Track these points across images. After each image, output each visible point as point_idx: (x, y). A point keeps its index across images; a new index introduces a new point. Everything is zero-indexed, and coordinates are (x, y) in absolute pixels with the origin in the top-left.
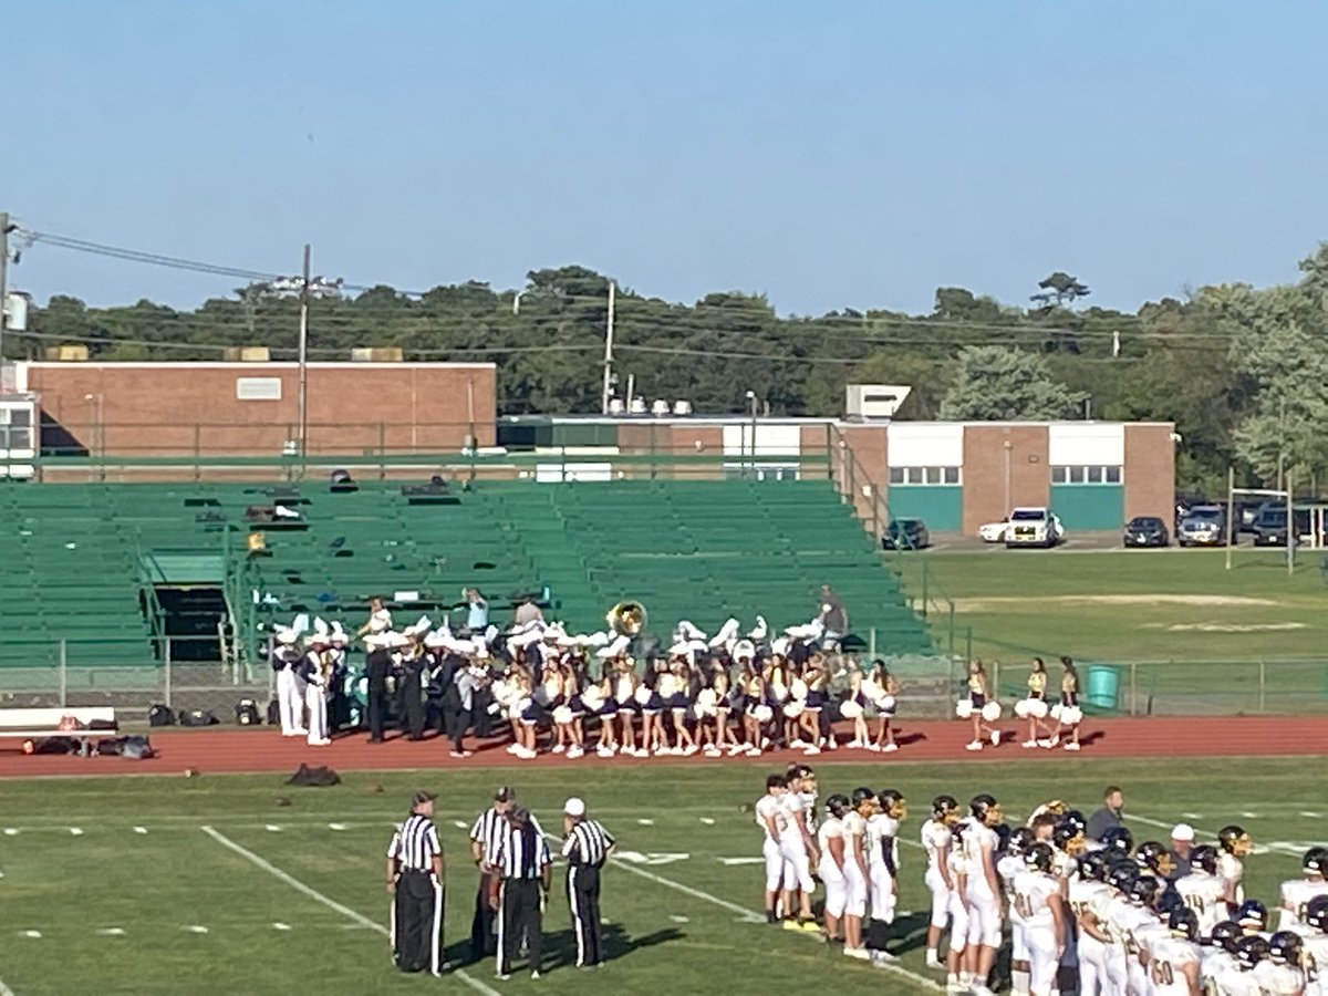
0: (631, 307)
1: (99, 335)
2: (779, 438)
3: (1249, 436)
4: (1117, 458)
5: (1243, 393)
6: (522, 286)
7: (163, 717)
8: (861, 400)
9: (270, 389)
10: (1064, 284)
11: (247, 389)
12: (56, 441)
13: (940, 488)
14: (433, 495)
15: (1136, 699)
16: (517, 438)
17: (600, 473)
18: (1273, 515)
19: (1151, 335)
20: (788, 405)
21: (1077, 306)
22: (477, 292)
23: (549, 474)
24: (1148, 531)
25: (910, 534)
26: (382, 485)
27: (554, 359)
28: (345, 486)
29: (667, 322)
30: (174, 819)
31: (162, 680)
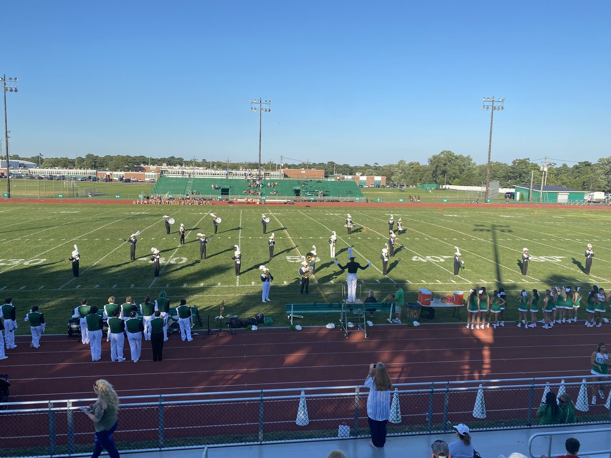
0: (337, 165)
1: (289, 167)
2: (350, 177)
3: (393, 178)
4: (380, 180)
5: (392, 174)
6: (327, 163)
7: (295, 201)
8: (357, 174)
9: (304, 172)
10: (376, 164)
11: (302, 172)
12: (286, 176)
13: (364, 182)
14: (319, 182)
15: (381, 201)
16: (326, 177)
17: (334, 180)
18: (395, 185)
19: (384, 168)
20: (351, 174)
21: (377, 166)
22: (323, 163)
23: (329, 180)
24: (383, 186)
25: (362, 186)
26: (314, 181)
27: (330, 170)
28: (311, 181)
29: (340, 166)
30: (296, 210)
31: (294, 197)
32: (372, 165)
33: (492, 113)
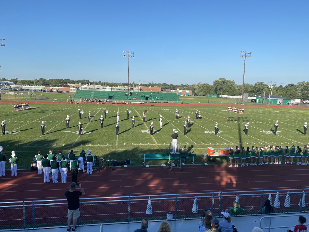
0: (167, 85)
1: (143, 85)
2: (174, 91)
3: (195, 91)
4: (189, 92)
5: (195, 89)
6: (162, 84)
7: (146, 103)
8: (177, 89)
9: (151, 88)
10: (187, 84)
11: (150, 88)
12: (141, 90)
13: (181, 93)
14: (158, 93)
15: (189, 103)
16: (162, 90)
17: (165, 92)
18: (196, 95)
19: (191, 86)
20: (174, 89)
21: (187, 85)
22: (160, 84)
23: (163, 92)
24: (190, 96)
25: (180, 95)
26: (156, 92)
27: (163, 87)
28: (154, 92)
29: (169, 85)
30: (147, 107)
31: (146, 101)
32: (185, 85)
33: (245, 59)
